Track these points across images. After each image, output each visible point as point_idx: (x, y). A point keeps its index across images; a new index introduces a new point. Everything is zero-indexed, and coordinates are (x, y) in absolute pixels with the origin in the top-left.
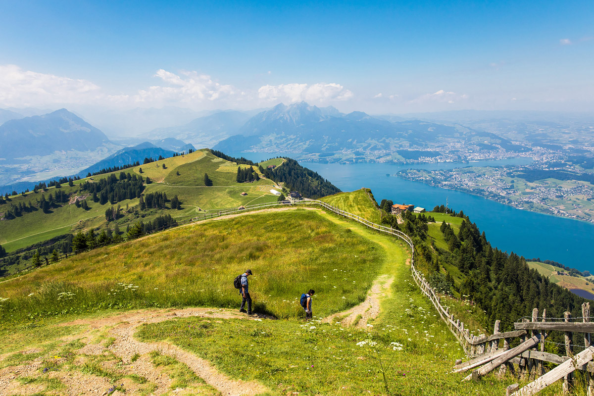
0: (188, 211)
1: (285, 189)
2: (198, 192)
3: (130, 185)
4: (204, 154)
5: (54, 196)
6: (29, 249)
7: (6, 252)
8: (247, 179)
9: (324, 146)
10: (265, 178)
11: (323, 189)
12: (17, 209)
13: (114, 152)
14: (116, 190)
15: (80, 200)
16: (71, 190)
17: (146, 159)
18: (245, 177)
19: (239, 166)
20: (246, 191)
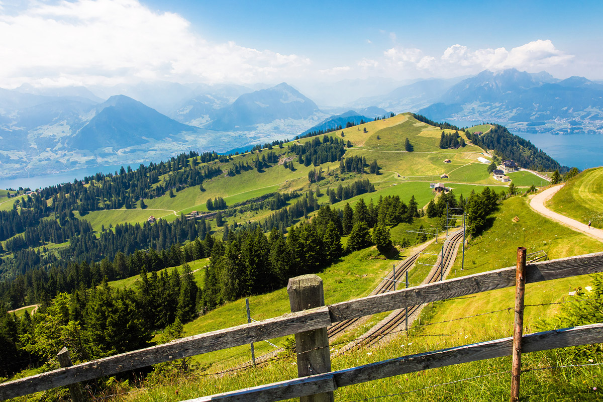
0: (386, 177)
1: (496, 157)
2: (399, 157)
3: (332, 148)
4: (406, 118)
5: (266, 157)
6: (244, 204)
7: (227, 205)
8: (452, 145)
9: (534, 115)
10: (472, 145)
11: (536, 160)
12: (237, 167)
13: (323, 120)
14: (319, 152)
15: (287, 161)
16: (281, 152)
17: (349, 123)
18: (450, 142)
19: (442, 131)
20: (450, 158)
